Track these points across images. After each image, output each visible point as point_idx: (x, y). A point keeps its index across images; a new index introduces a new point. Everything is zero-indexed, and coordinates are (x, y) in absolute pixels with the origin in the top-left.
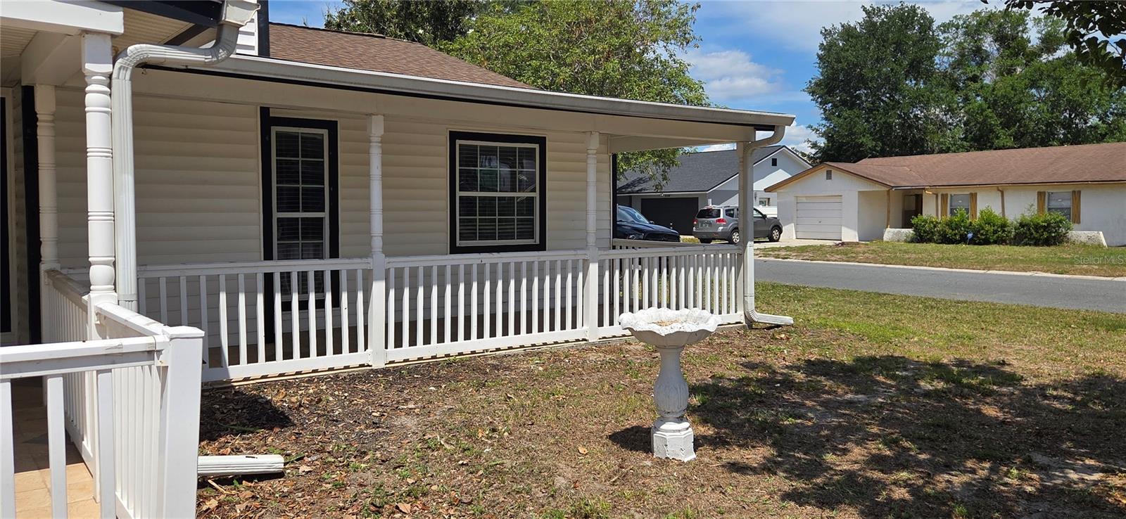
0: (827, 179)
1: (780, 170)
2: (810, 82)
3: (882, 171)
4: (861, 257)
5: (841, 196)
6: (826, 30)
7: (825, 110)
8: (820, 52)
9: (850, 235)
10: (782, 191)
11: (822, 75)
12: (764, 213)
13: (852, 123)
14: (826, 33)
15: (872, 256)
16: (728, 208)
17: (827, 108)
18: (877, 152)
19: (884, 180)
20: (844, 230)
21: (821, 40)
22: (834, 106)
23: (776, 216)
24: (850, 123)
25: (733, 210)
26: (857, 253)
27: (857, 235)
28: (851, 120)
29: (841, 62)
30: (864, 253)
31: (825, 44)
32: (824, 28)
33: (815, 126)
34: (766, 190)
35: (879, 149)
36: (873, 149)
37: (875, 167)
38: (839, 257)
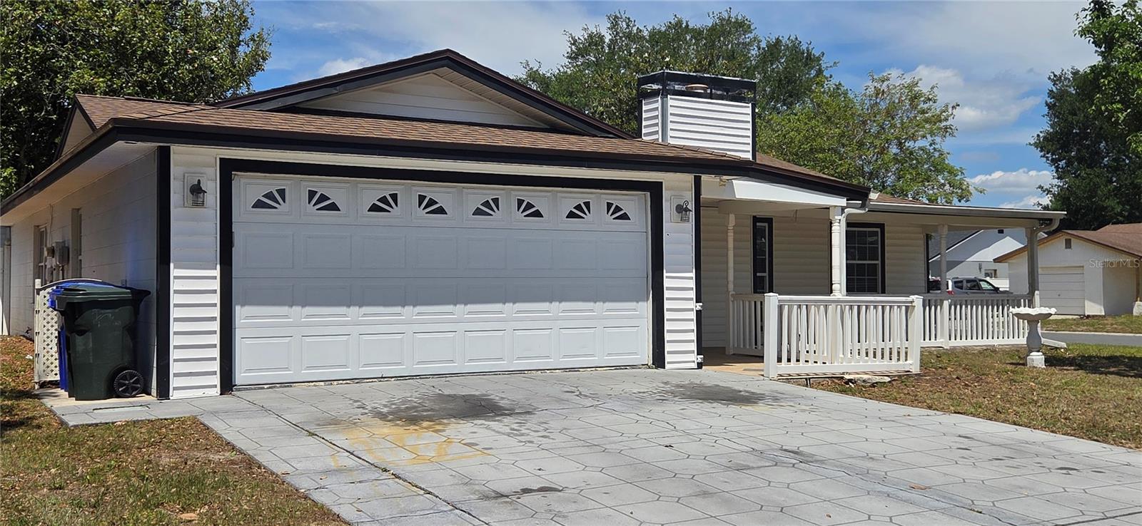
0: (1066, 248)
1: (1008, 237)
2: (1038, 136)
3: (1128, 240)
4: (1108, 327)
5: (1083, 267)
6: (1055, 76)
7: (1057, 168)
8: (1049, 100)
9: (1094, 309)
10: (1014, 261)
11: (1052, 126)
12: (996, 286)
13: (1092, 184)
14: (1056, 79)
15: (1120, 327)
16: (957, 280)
17: (1061, 166)
18: (1124, 217)
19: (1132, 249)
20: (1087, 303)
21: (1050, 86)
22: (1069, 163)
23: (1008, 289)
24: (1089, 184)
25: (962, 282)
26: (1105, 325)
27: (1103, 309)
28: (1091, 181)
29: (1075, 115)
30: (1112, 324)
31: (1054, 90)
32: (1053, 73)
33: (1047, 186)
34: (996, 260)
35: (1126, 214)
36: (1121, 214)
37: (1121, 235)
38: (1086, 328)
